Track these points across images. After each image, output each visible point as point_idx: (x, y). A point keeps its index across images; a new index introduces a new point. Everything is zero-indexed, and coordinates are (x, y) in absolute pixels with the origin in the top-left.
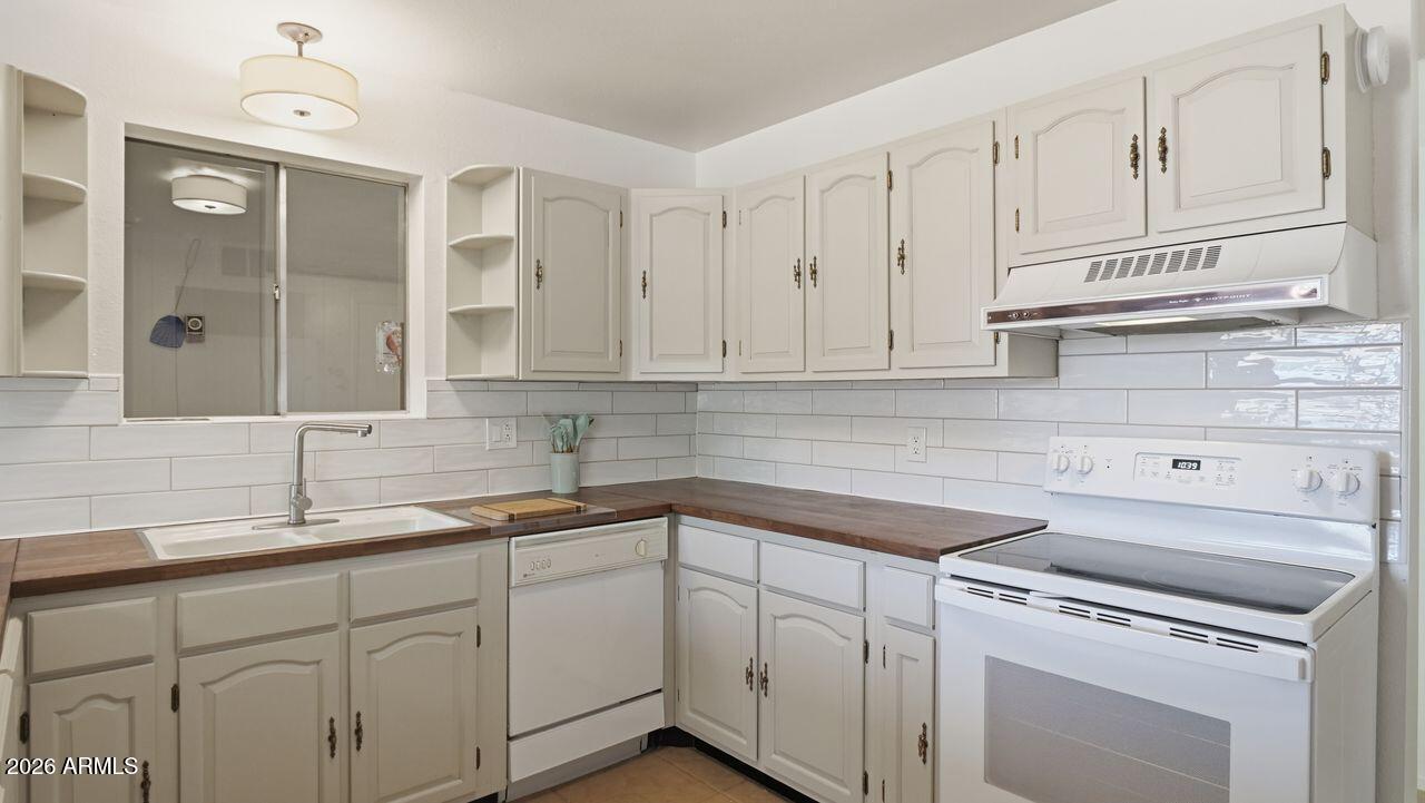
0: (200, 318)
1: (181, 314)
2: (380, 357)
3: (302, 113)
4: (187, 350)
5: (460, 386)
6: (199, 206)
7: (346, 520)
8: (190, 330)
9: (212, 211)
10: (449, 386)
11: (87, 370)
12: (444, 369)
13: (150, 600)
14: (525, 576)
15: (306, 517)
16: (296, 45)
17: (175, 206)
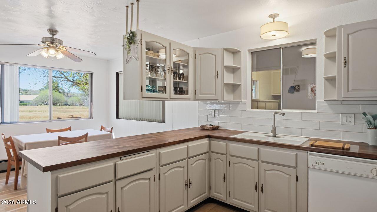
0: (298, 86)
1: (294, 85)
2: (309, 94)
3: (274, 36)
4: (296, 93)
5: (329, 102)
6: (308, 56)
7: (287, 138)
8: (296, 89)
9: (312, 57)
10: (325, 102)
11: (241, 100)
12: (323, 98)
13: (225, 143)
14: (313, 165)
15: (276, 135)
16: (272, 19)
17: (303, 57)
